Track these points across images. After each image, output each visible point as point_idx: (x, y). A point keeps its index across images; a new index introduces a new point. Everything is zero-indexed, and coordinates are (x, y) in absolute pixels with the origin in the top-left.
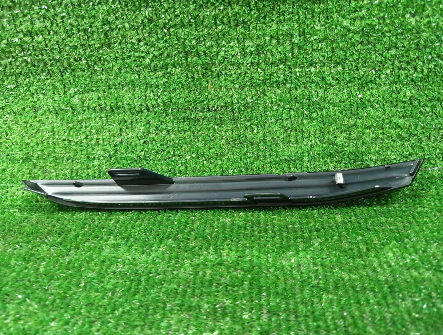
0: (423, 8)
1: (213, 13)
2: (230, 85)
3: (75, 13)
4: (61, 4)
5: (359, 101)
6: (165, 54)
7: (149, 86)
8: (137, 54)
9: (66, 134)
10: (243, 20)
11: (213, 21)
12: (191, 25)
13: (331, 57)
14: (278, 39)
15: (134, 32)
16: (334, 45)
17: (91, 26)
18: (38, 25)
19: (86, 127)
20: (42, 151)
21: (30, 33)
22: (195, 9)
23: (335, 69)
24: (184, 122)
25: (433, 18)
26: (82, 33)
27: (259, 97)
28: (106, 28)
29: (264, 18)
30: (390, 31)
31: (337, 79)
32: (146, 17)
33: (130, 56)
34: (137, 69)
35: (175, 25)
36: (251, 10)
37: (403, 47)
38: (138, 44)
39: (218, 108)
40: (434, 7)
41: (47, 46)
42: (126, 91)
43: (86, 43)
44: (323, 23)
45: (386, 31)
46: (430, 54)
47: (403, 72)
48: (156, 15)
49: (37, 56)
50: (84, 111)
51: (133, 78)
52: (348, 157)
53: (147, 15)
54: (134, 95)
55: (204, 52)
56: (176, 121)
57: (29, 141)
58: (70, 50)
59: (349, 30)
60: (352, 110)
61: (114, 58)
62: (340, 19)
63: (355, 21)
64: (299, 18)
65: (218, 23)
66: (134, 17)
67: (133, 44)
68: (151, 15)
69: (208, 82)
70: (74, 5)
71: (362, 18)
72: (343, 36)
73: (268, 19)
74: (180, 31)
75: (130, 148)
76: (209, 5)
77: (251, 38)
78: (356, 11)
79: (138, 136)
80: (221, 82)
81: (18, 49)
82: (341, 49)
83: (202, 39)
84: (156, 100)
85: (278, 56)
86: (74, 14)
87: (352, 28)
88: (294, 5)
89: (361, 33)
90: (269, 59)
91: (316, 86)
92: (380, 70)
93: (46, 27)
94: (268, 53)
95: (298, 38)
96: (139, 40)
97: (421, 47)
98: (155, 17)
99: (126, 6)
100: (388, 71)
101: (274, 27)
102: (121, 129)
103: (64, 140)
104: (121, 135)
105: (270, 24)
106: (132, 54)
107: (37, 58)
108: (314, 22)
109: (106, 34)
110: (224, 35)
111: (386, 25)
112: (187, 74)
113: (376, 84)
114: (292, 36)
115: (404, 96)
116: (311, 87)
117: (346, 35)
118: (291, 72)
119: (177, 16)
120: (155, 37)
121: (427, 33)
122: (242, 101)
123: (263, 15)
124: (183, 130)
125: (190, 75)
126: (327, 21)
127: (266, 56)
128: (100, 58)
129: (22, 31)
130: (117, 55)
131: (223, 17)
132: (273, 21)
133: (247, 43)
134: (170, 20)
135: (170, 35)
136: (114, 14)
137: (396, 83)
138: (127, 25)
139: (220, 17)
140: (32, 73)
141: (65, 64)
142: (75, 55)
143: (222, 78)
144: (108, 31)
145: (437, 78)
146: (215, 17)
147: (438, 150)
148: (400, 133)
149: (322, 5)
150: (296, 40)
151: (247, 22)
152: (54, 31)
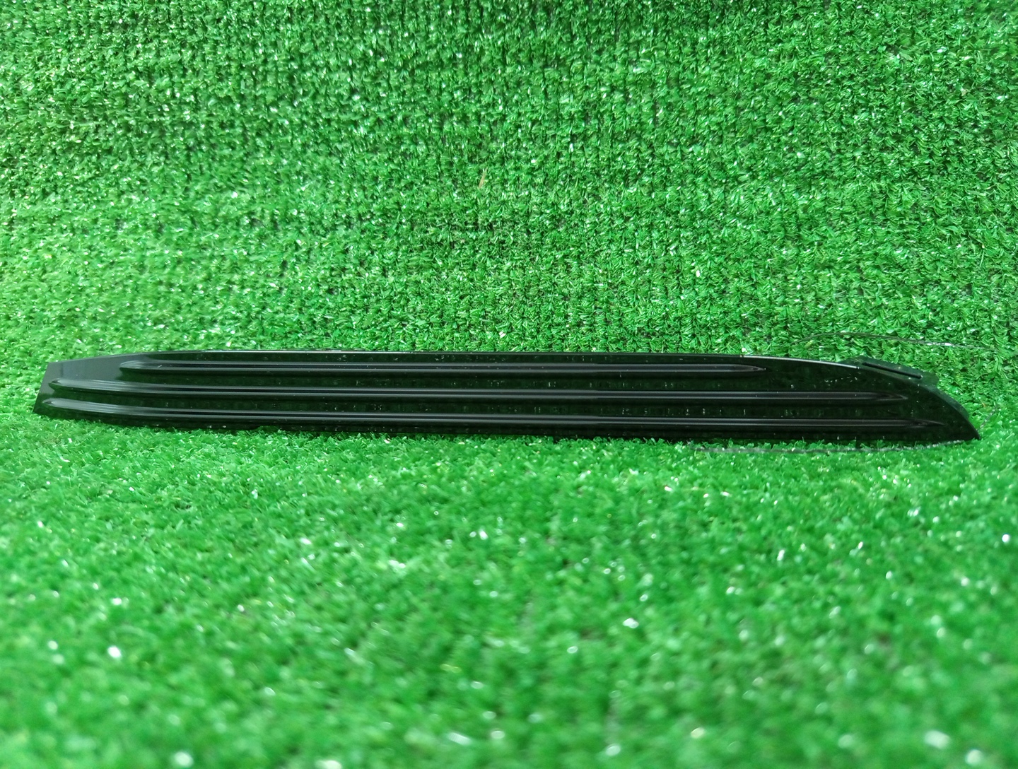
0: (912, 37)
1: (499, 43)
2: (525, 178)
3: (241, 37)
4: (219, 21)
5: (800, 212)
6: (400, 118)
7: (357, 177)
8: (344, 117)
9: (167, 270)
10: (557, 56)
11: (498, 57)
12: (455, 65)
13: (734, 125)
14: (625, 92)
15: (345, 76)
16: (740, 103)
17: (265, 62)
18: (169, 58)
19: (212, 257)
20: (108, 304)
21: (148, 73)
22: (466, 36)
23: (744, 149)
24: (422, 249)
25: (935, 53)
26: (245, 74)
27: (585, 202)
28: (295, 66)
29: (599, 52)
30: (852, 77)
31: (749, 169)
32: (371, 47)
33: (328, 121)
34: (340, 147)
35: (427, 63)
36: (573, 37)
37: (881, 106)
38: (350, 98)
39: (495, 222)
40: (935, 35)
41: (173, 96)
42: (310, 188)
43: (251, 93)
44: (716, 64)
45: (843, 78)
46: (941, 119)
47: (889, 157)
48: (391, 43)
49: (151, 116)
50: (216, 226)
51: (328, 162)
52: (785, 328)
53: (374, 42)
54: (324, 195)
55: (477, 114)
56: (404, 248)
57: (86, 284)
58: (215, 105)
59: (768, 76)
60: (786, 231)
61: (298, 125)
62: (748, 55)
63: (778, 60)
64: (667, 55)
65: (508, 60)
66: (348, 47)
67: (340, 96)
68: (381, 43)
69: (480, 172)
70: (243, 22)
71: (793, 54)
72: (755, 87)
73: (605, 55)
74: (434, 75)
75: (297, 301)
76: (493, 27)
77: (572, 91)
78: (779, 41)
79: (319, 277)
80: (507, 172)
81: (119, 101)
82: (754, 110)
83: (474, 90)
84: (368, 206)
85: (626, 123)
86: (238, 39)
87: (774, 71)
88: (656, 31)
89: (793, 80)
90: (607, 129)
91: (706, 180)
92: (839, 151)
93: (180, 62)
94: (605, 117)
95: (665, 88)
96: (353, 91)
97: (920, 107)
98: (388, 48)
99: (338, 26)
100: (858, 154)
101: (619, 69)
102: (284, 264)
103: (160, 283)
104: (282, 275)
105: (611, 65)
106: (333, 115)
107: (150, 120)
108: (697, 61)
109: (291, 79)
110: (519, 84)
111: (842, 66)
112: (438, 157)
113: (834, 178)
114: (653, 85)
115: (900, 204)
116: (694, 184)
117: (763, 84)
118: (652, 155)
119: (429, 48)
120: (385, 85)
121: (927, 80)
122: (548, 208)
123: (595, 48)
124: (417, 266)
125: (444, 158)
126: (721, 58)
127: (601, 121)
128: (270, 125)
129: (136, 69)
130: (305, 118)
131: (520, 50)
132: (615, 59)
133: (564, 100)
134: (417, 54)
135: (414, 82)
136: (313, 41)
137: (878, 177)
138: (333, 61)
139: (513, 50)
140: (131, 150)
141: (201, 133)
142: (223, 116)
143: (510, 165)
144: (295, 71)
145: (965, 167)
146: (504, 50)
147: (995, 317)
148: (900, 277)
149: (711, 31)
150: (661, 92)
151: (565, 59)
152: (194, 70)
